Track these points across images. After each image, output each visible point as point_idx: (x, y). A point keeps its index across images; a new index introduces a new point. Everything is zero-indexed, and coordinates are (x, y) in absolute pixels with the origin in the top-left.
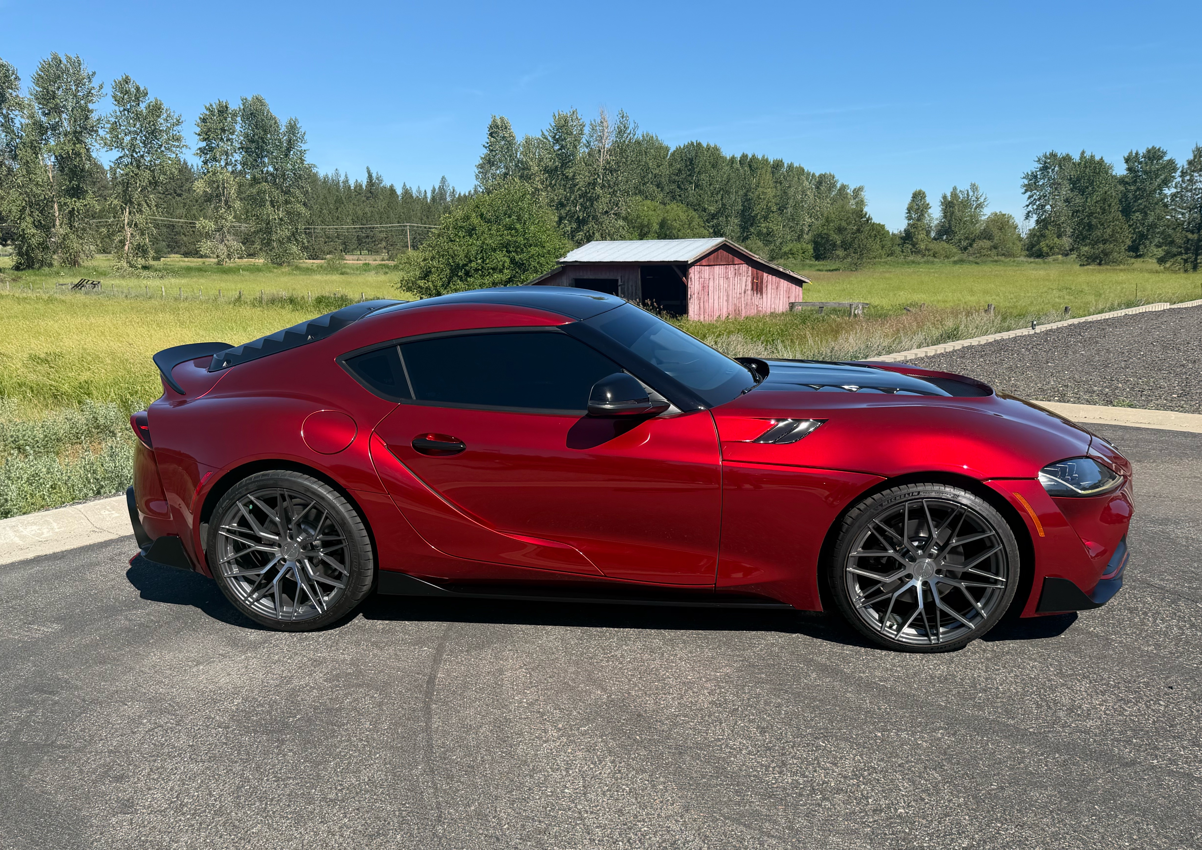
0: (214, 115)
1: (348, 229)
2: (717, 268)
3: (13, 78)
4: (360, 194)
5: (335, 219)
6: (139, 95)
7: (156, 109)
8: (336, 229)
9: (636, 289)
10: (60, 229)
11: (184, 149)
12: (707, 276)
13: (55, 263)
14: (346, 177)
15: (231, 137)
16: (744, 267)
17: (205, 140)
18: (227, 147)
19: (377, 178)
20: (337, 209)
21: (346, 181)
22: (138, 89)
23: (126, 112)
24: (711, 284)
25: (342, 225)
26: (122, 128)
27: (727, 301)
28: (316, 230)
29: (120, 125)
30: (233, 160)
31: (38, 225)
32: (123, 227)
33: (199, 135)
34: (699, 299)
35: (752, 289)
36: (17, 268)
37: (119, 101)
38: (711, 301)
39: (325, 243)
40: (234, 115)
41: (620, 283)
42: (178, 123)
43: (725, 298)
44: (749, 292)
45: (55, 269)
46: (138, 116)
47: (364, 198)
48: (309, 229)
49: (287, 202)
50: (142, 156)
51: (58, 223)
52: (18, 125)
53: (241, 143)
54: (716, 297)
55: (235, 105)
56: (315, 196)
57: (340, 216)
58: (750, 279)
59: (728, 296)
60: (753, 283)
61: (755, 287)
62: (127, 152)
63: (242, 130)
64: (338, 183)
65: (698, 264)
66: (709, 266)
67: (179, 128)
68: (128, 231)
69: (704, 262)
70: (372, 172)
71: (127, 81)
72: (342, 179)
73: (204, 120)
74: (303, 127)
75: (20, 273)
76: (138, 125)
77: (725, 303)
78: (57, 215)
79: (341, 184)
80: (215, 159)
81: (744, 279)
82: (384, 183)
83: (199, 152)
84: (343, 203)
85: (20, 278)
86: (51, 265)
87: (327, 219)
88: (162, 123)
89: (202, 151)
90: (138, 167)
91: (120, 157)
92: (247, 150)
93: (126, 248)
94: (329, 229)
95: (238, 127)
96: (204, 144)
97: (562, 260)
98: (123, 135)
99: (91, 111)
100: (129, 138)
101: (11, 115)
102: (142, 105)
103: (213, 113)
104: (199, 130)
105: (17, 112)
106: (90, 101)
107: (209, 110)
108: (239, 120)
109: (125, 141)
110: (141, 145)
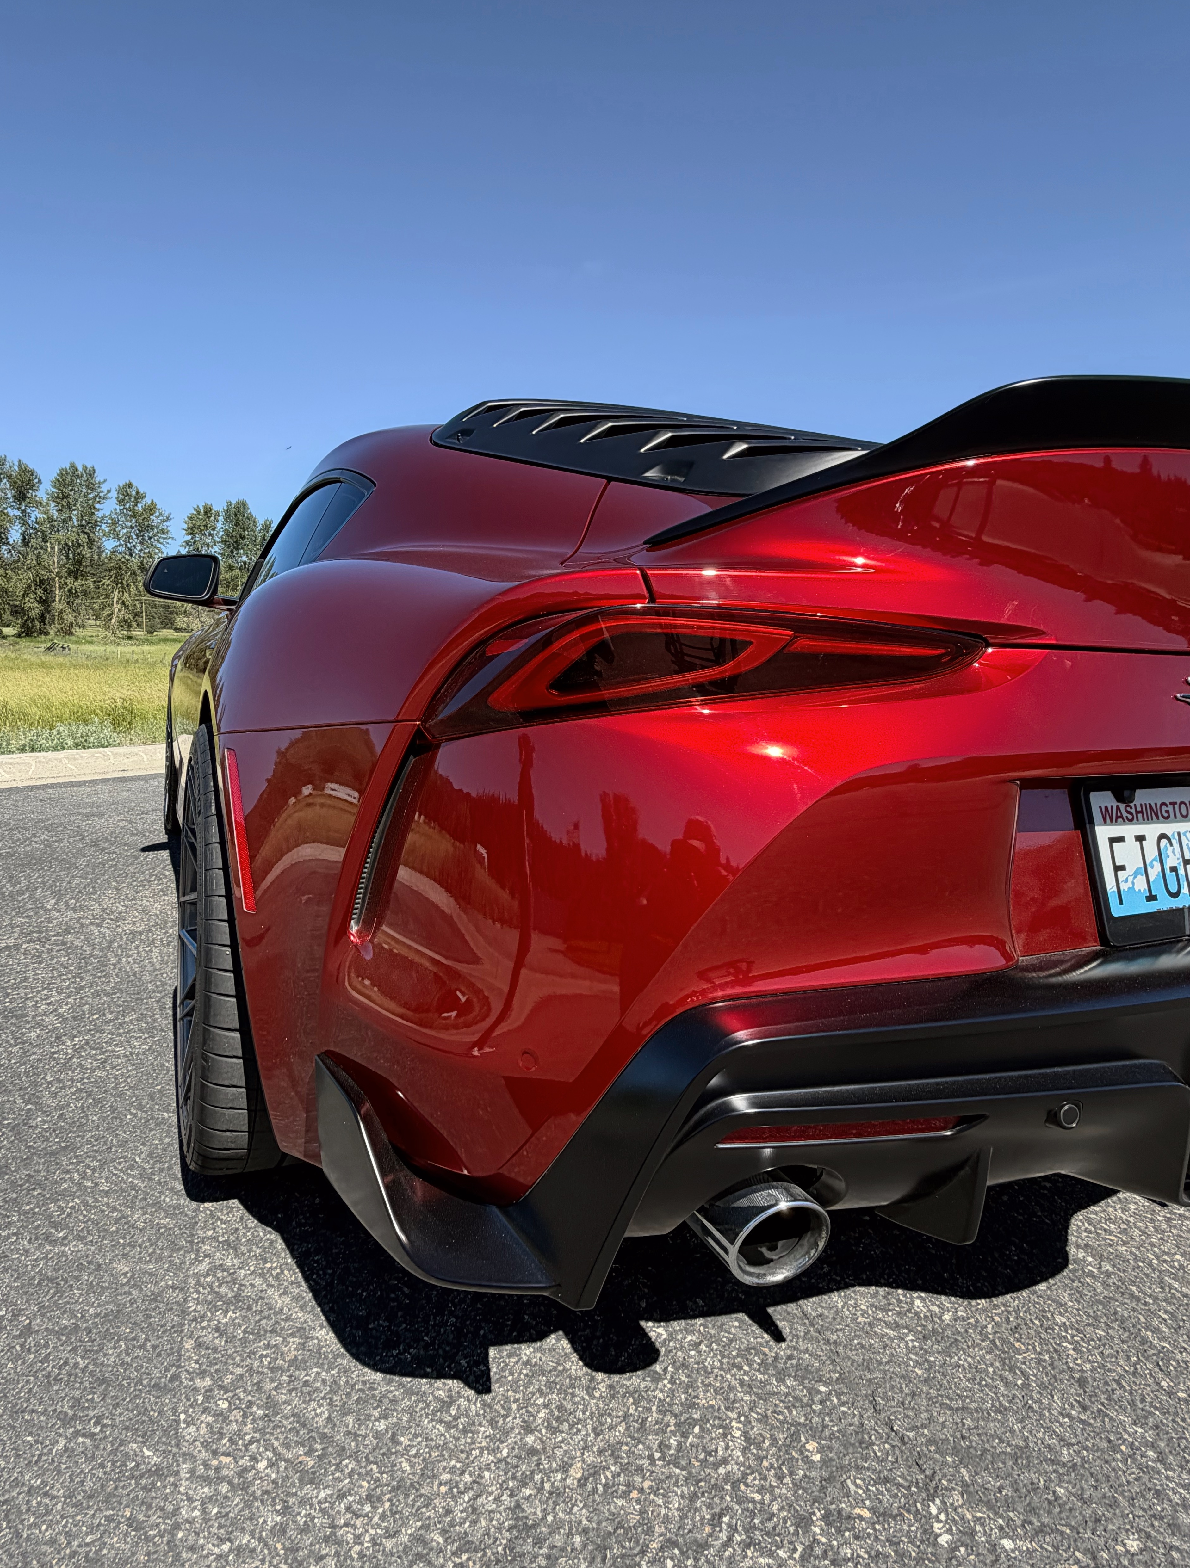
0: (199, 514)
3: (36, 480)
6: (139, 496)
7: (151, 508)
10: (58, 605)
11: (169, 540)
13: (52, 632)
15: (212, 532)
17: (189, 534)
18: (209, 540)
22: (137, 491)
23: (125, 511)
26: (120, 523)
29: (119, 520)
31: (41, 601)
32: (113, 605)
33: (186, 530)
36: (19, 636)
37: (121, 502)
40: (217, 514)
42: (168, 519)
45: (50, 637)
46: (135, 515)
50: (134, 546)
51: (57, 599)
52: (33, 519)
53: (222, 537)
55: (219, 506)
62: (122, 543)
63: (223, 527)
67: (168, 523)
68: (116, 607)
71: (129, 485)
73: (191, 518)
75: (18, 640)
76: (134, 521)
78: (57, 592)
83: (184, 544)
85: (17, 643)
86: (47, 634)
88: (155, 520)
90: (131, 555)
91: (116, 546)
93: (113, 621)
96: (190, 537)
98: (120, 528)
99: (98, 510)
100: (125, 531)
101: (29, 511)
102: (139, 505)
103: (199, 513)
104: (185, 526)
105: (34, 509)
106: (99, 502)
107: (195, 510)
108: (221, 519)
109: (121, 533)
110: (135, 537)
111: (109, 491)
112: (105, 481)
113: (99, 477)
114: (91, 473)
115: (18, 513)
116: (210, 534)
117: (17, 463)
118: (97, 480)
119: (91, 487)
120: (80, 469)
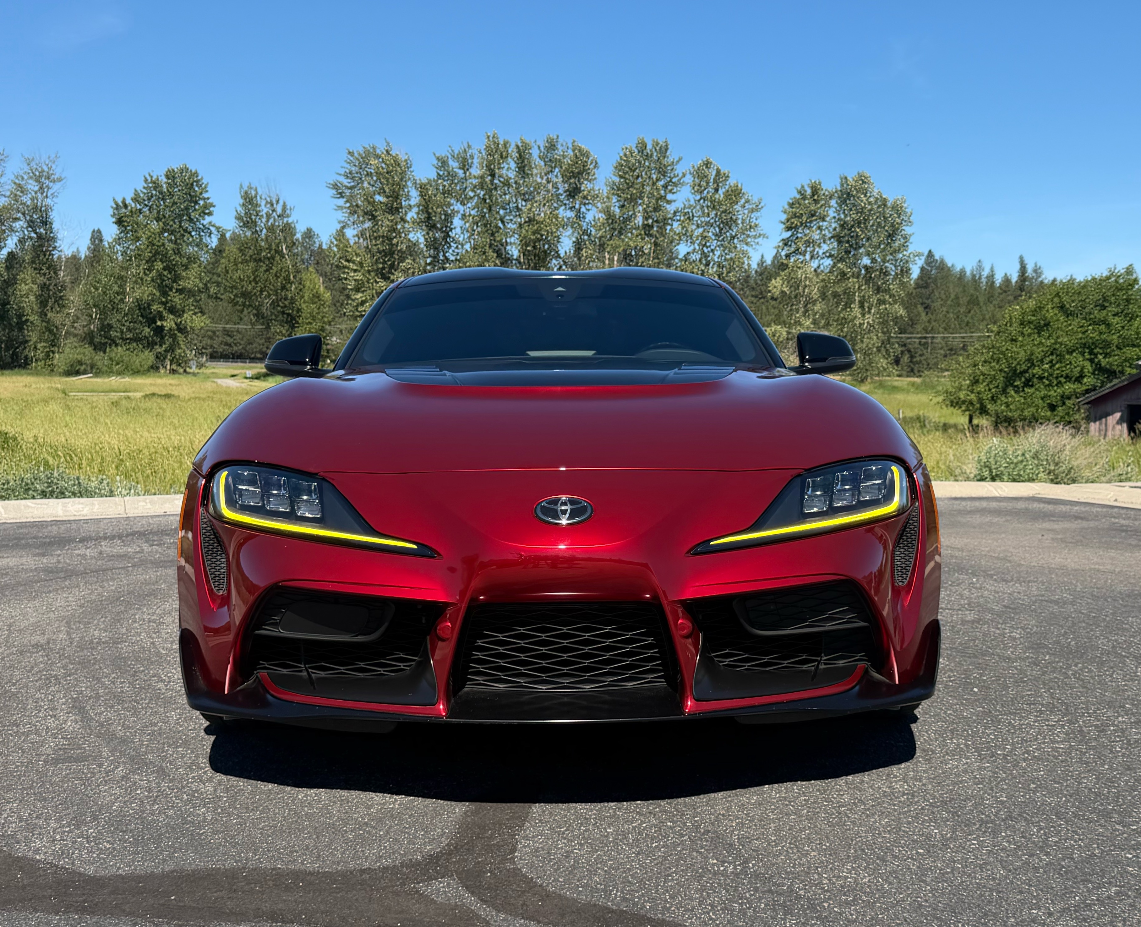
1: (979, 337)
3: (593, 166)
4: (1005, 292)
5: (963, 325)
6: (720, 179)
7: (735, 194)
8: (963, 338)
11: (760, 240)
14: (992, 270)
15: (821, 224)
17: (789, 229)
19: (1035, 271)
20: (969, 312)
21: (991, 277)
22: (718, 172)
23: (702, 201)
25: (972, 332)
26: (695, 219)
28: (934, 341)
29: (693, 216)
30: (821, 252)
33: (784, 224)
37: (698, 189)
39: (945, 356)
40: (829, 196)
42: (758, 208)
46: (714, 205)
47: (1011, 298)
48: (925, 338)
49: (881, 302)
50: (712, 251)
52: (589, 221)
53: (835, 229)
55: (830, 185)
56: (944, 297)
57: (970, 321)
62: (697, 247)
63: (835, 215)
64: (980, 278)
67: (758, 215)
70: (1026, 262)
71: (707, 164)
72: (986, 273)
73: (791, 205)
74: (909, 207)
76: (713, 214)
79: (984, 280)
80: (797, 251)
82: (1043, 277)
83: (781, 244)
84: (978, 304)
87: (953, 326)
88: (740, 211)
89: (786, 243)
91: (688, 253)
92: (838, 238)
94: (953, 338)
95: (832, 213)
96: (789, 233)
98: (694, 227)
99: (669, 202)
100: (701, 230)
101: (583, 209)
102: (721, 191)
103: (804, 198)
104: (784, 217)
105: (590, 206)
106: (670, 191)
107: (800, 192)
108: (833, 202)
109: (696, 234)
110: (713, 237)
111: (684, 175)
112: (680, 159)
113: (672, 156)
114: (664, 150)
115: (570, 214)
116: (819, 228)
117: (570, 146)
118: (671, 160)
119: (662, 171)
120: (649, 147)
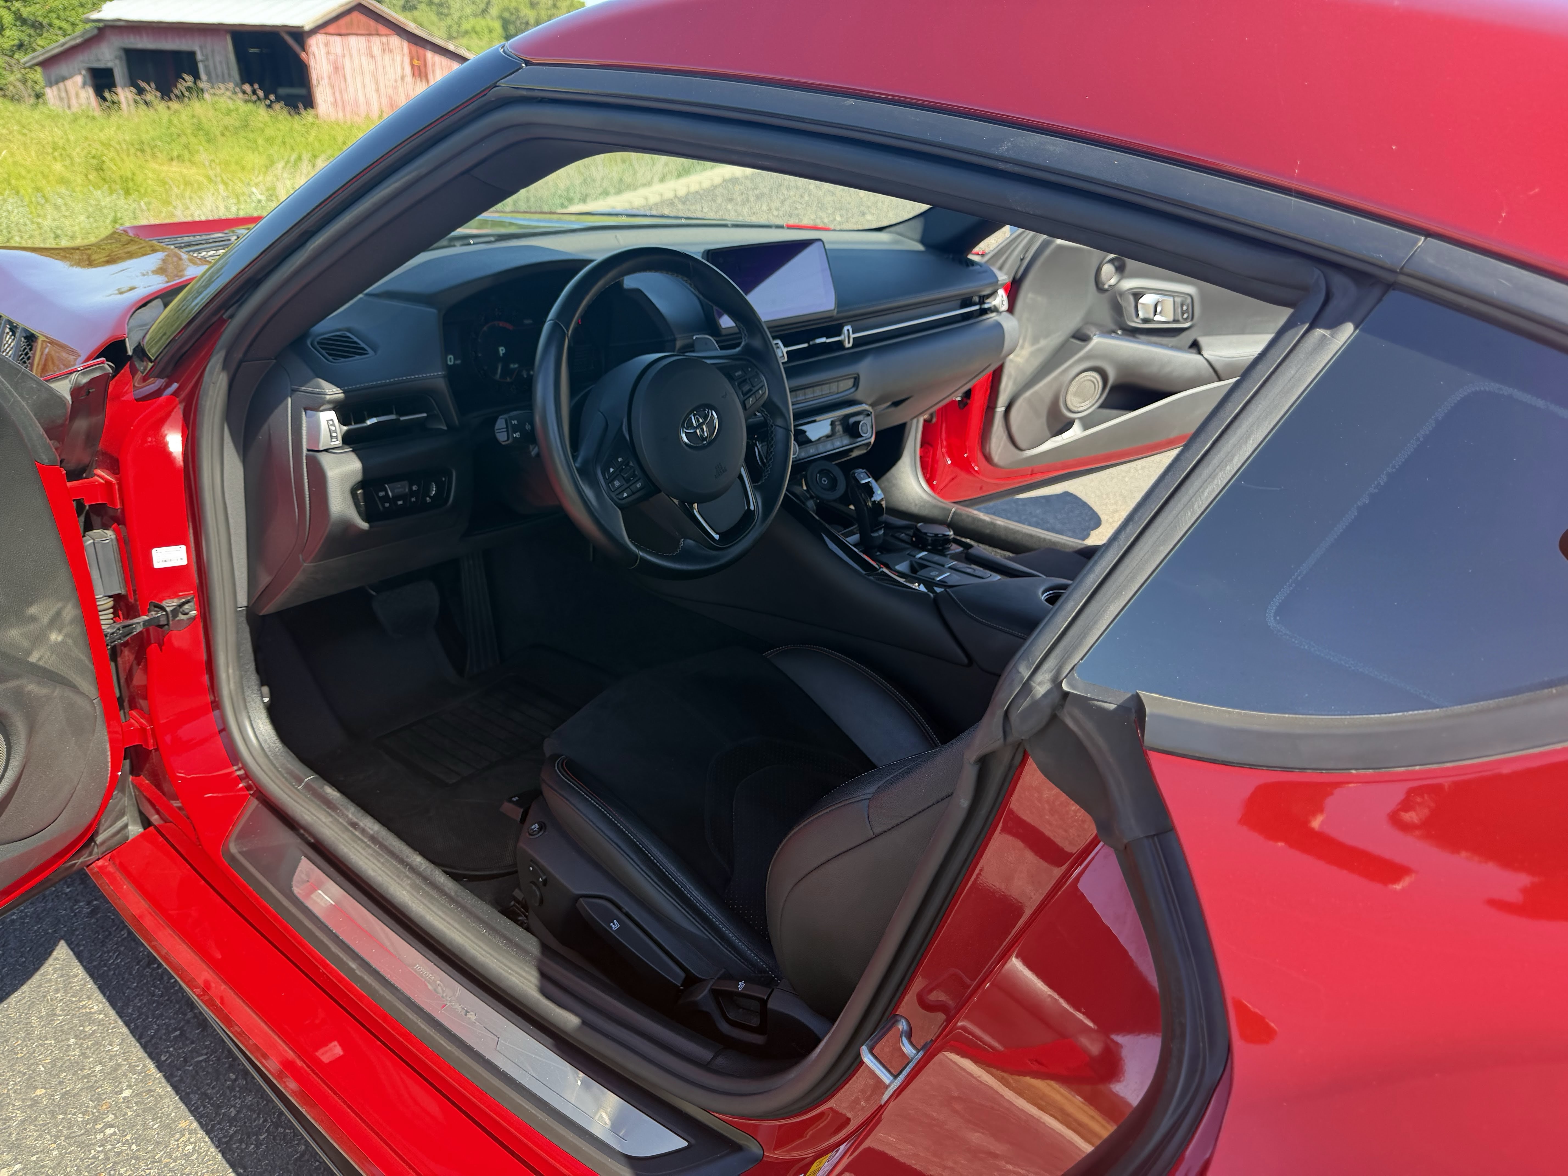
2: (353, 40)
9: (228, 68)
12: (339, 51)
16: (395, 41)
24: (347, 63)
27: (378, 90)
34: (332, 87)
35: (414, 74)
38: (351, 90)
41: (199, 57)
43: (373, 87)
44: (409, 78)
54: (359, 85)
58: (407, 60)
59: (377, 83)
60: (412, 66)
61: (417, 72)
65: (322, 31)
66: (340, 35)
69: (331, 28)
77: (375, 96)
81: (398, 58)
97: (95, 16)
